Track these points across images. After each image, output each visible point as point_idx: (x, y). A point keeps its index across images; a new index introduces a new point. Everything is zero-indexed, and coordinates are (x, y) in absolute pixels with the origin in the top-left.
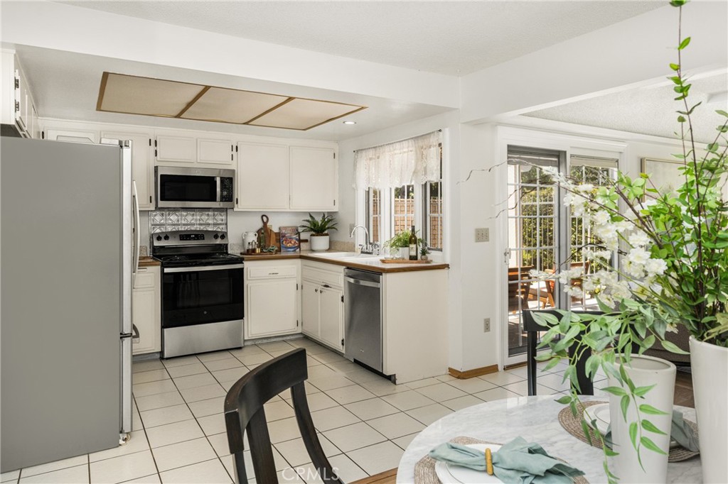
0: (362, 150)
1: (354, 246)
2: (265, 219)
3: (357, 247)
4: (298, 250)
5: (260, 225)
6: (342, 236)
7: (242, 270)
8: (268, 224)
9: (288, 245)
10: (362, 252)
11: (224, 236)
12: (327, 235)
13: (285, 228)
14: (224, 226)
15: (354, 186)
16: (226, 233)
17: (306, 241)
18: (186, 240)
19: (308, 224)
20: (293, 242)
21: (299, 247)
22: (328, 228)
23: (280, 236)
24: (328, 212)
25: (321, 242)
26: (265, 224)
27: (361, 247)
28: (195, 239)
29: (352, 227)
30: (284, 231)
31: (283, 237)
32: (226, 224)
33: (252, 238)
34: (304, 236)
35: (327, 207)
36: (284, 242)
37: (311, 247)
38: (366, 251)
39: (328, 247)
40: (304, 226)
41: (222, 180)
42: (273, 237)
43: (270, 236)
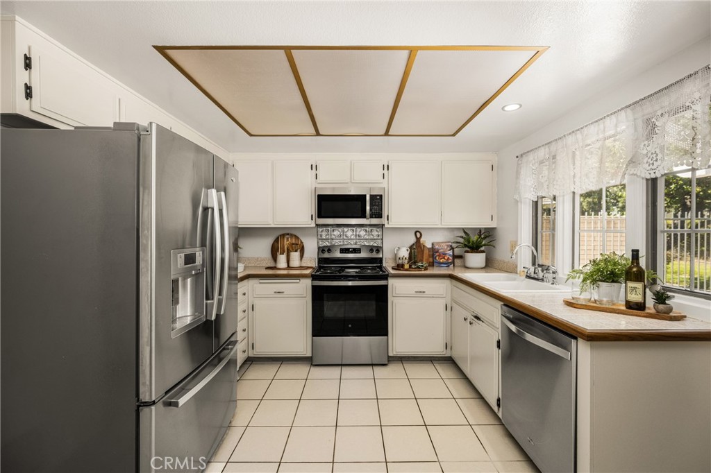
0: (528, 152)
1: (516, 267)
2: (418, 235)
3: (520, 269)
4: (452, 266)
5: (413, 240)
6: (502, 253)
7: (386, 286)
8: (421, 240)
9: (441, 261)
10: (529, 277)
11: (379, 249)
12: (483, 252)
13: (438, 243)
14: (380, 241)
15: (516, 197)
16: (382, 248)
17: (461, 257)
18: (345, 253)
19: (461, 240)
20: (446, 258)
21: (453, 263)
22: (484, 245)
23: (434, 251)
24: (485, 228)
25: (476, 259)
26: (418, 240)
27: (526, 270)
28: (352, 253)
29: (514, 245)
30: (437, 247)
31: (437, 252)
32: (382, 239)
33: (404, 253)
34: (457, 252)
35: (483, 222)
36: (437, 258)
37: (464, 263)
38: (533, 275)
39: (484, 265)
40: (457, 243)
41: (372, 197)
42: (426, 252)
43: (423, 251)
